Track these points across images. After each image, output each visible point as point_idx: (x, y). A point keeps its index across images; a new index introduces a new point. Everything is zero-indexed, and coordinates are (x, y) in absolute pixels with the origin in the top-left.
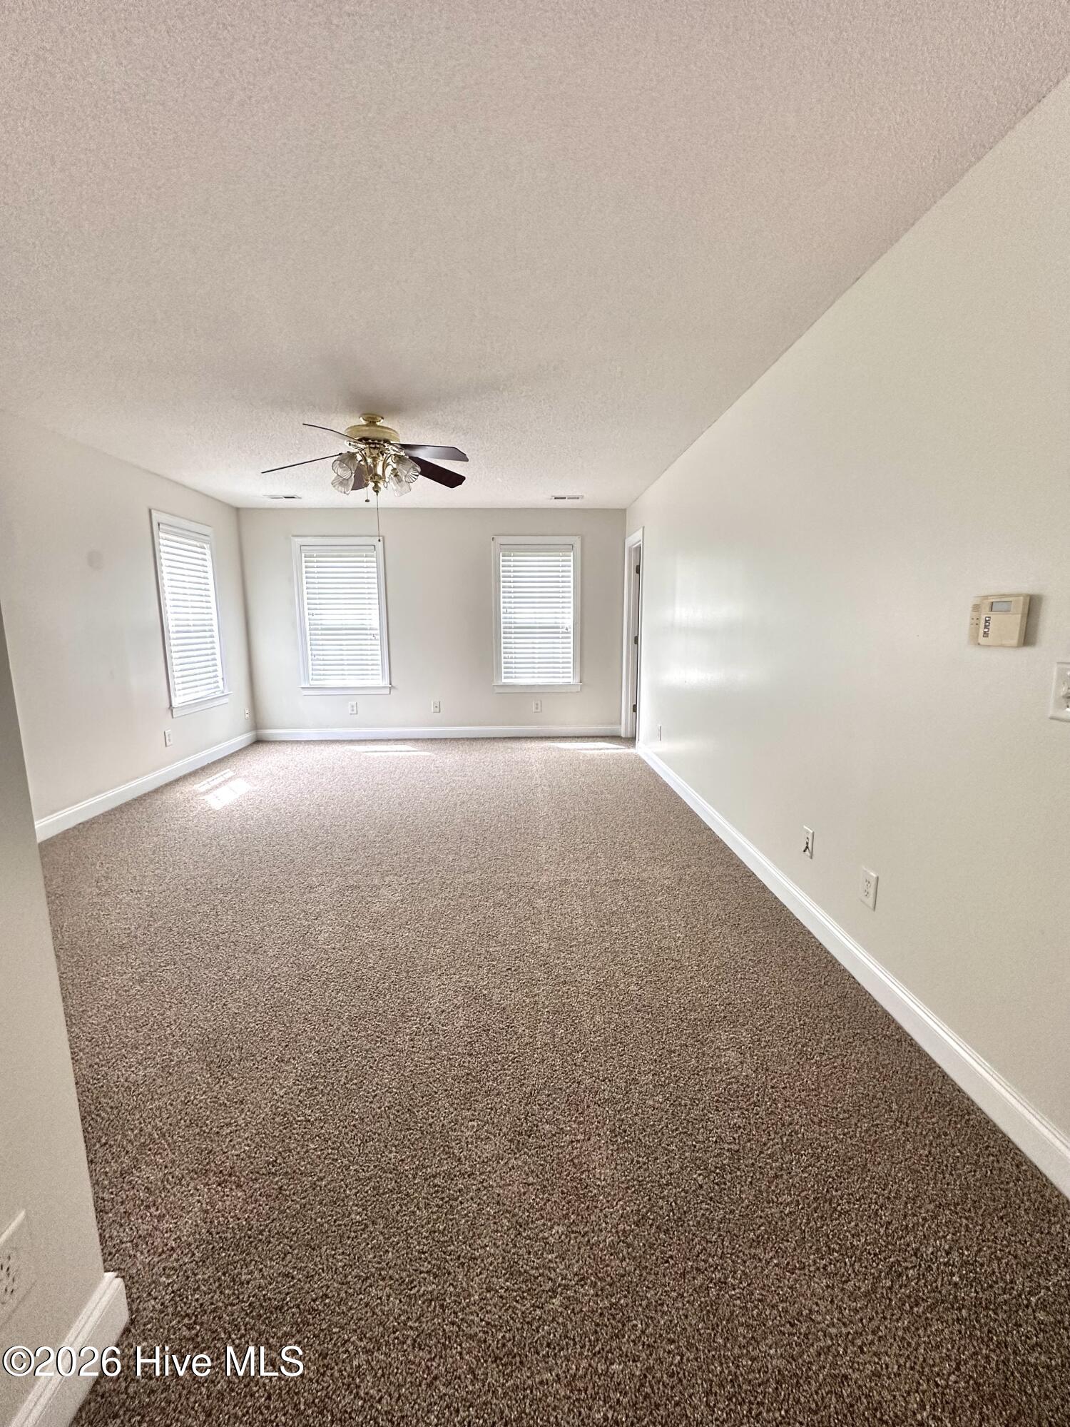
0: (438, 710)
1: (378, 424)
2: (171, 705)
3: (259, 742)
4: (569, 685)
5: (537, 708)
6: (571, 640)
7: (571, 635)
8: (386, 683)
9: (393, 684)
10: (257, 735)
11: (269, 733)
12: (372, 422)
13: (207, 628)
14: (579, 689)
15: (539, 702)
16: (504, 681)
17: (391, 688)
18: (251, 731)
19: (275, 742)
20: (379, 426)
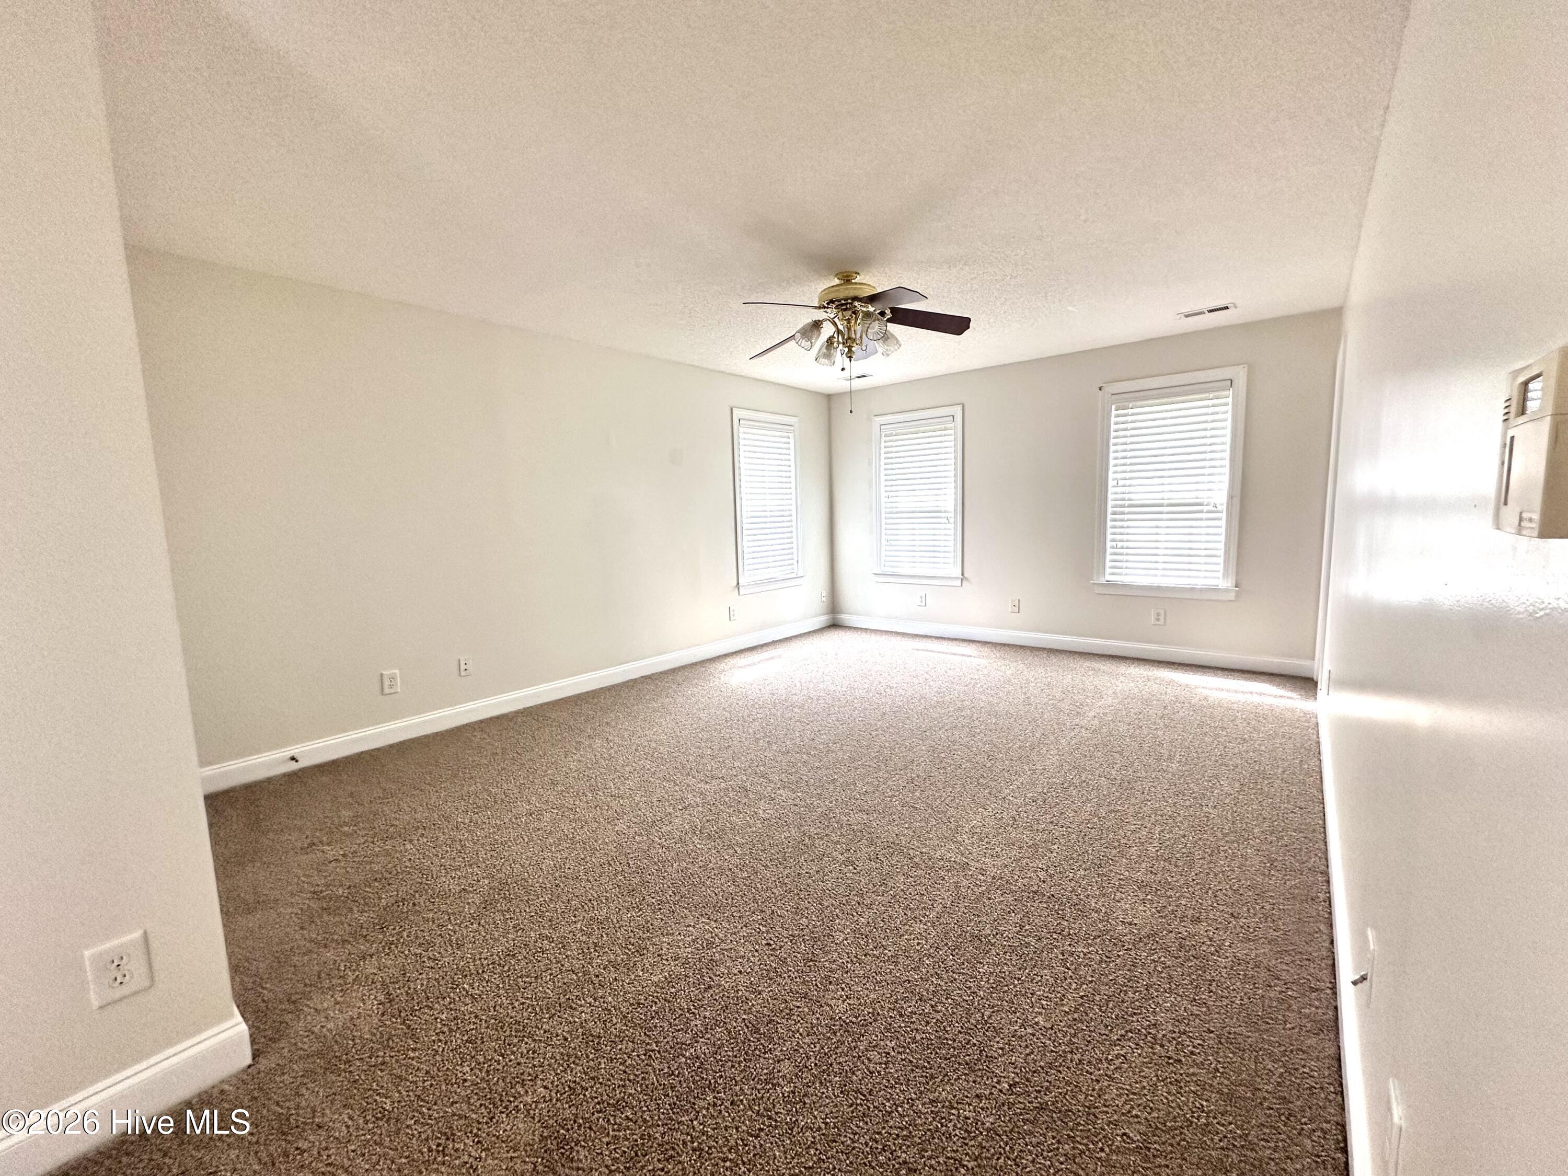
0: (1016, 609)
1: (853, 281)
2: (738, 584)
3: (834, 625)
4: (1215, 590)
5: (1158, 620)
6: (1223, 523)
7: (1224, 515)
8: (959, 575)
9: (966, 575)
10: (834, 619)
11: (846, 618)
12: (847, 279)
13: (785, 513)
14: (1232, 596)
15: (1162, 612)
16: (1108, 577)
17: (963, 578)
18: (828, 614)
19: (850, 628)
20: (856, 283)
